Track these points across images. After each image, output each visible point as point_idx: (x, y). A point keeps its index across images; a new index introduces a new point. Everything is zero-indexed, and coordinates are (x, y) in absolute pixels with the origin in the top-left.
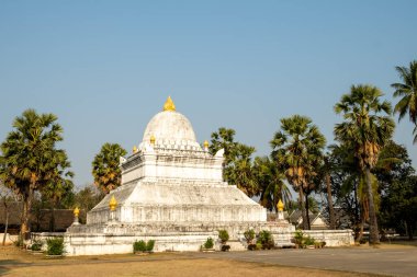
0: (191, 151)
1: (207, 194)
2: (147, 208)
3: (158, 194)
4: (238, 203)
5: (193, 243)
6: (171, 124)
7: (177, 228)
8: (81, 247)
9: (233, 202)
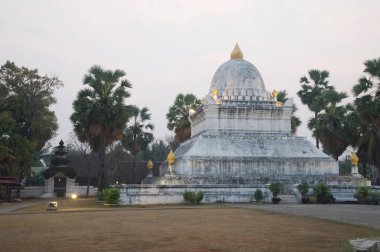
0: (256, 103)
1: (272, 147)
2: (206, 161)
3: (219, 147)
4: (305, 156)
5: (244, 195)
6: (236, 74)
7: (234, 181)
8: (137, 198)
9: (300, 155)
